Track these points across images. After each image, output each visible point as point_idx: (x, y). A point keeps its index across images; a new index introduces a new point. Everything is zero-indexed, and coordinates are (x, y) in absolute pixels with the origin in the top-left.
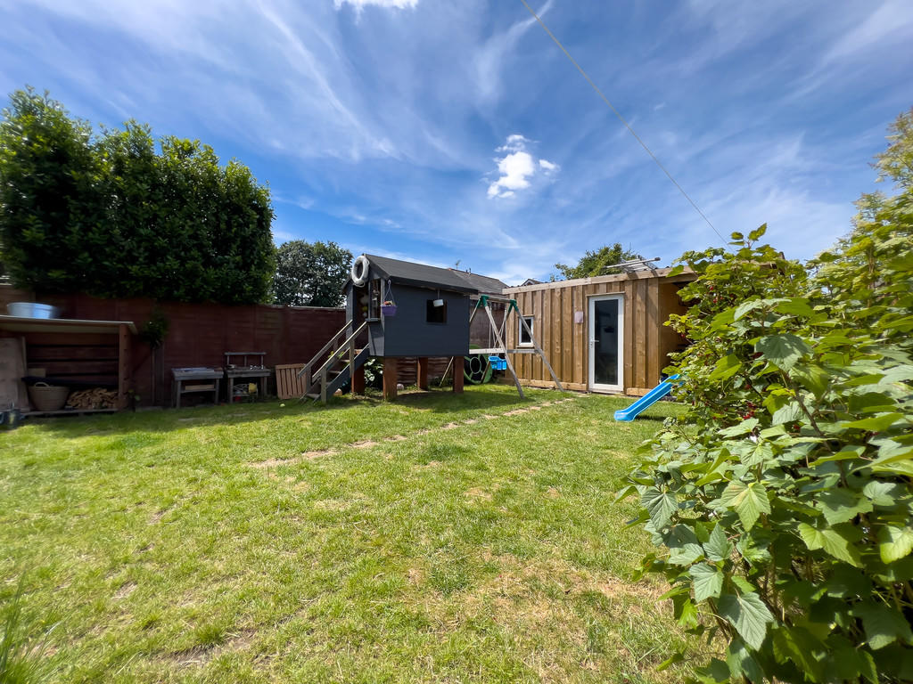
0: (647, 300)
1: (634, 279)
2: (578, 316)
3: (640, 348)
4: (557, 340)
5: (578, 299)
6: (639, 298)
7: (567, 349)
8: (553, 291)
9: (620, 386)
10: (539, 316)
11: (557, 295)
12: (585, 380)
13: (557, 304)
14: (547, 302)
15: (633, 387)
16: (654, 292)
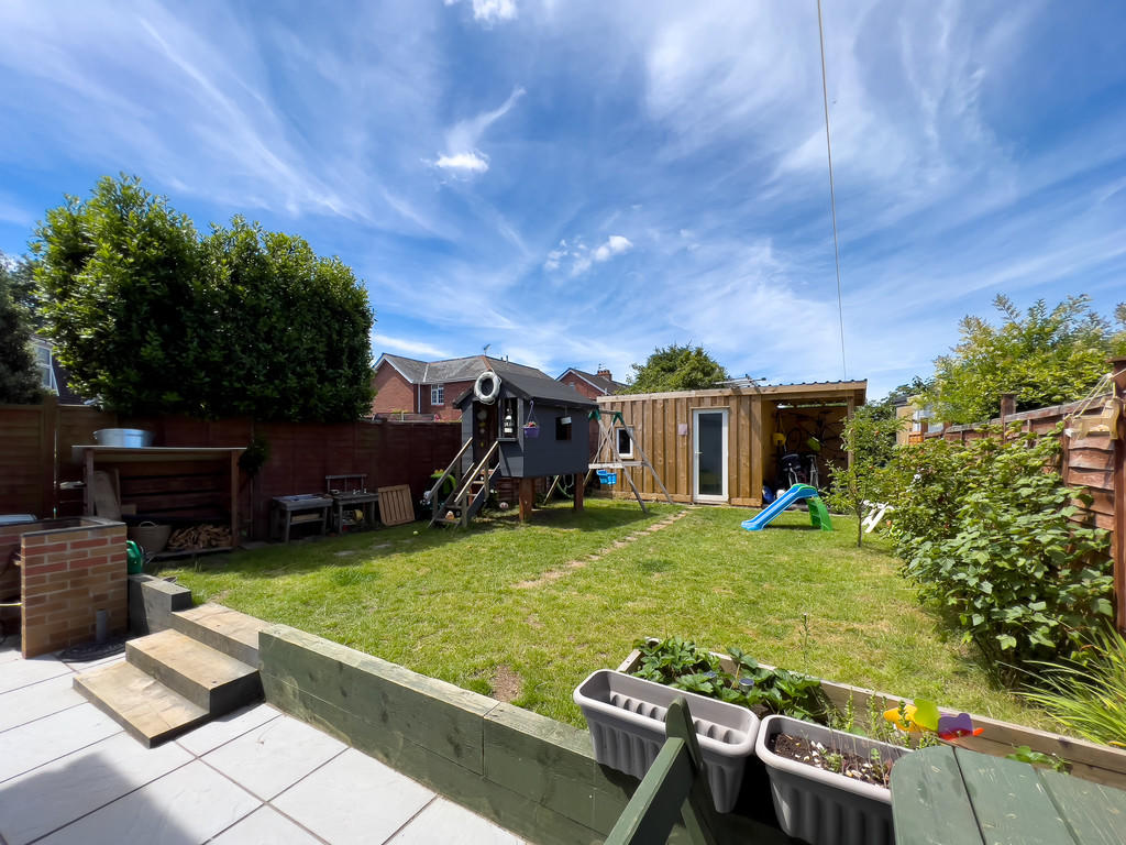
0: (750, 415)
1: (738, 395)
2: (682, 428)
3: (744, 460)
4: (659, 451)
5: (682, 411)
6: (742, 413)
7: (671, 461)
8: (654, 401)
9: (725, 496)
10: (640, 427)
11: (659, 406)
12: (689, 491)
13: (659, 415)
14: (648, 413)
15: (738, 497)
16: (757, 408)
